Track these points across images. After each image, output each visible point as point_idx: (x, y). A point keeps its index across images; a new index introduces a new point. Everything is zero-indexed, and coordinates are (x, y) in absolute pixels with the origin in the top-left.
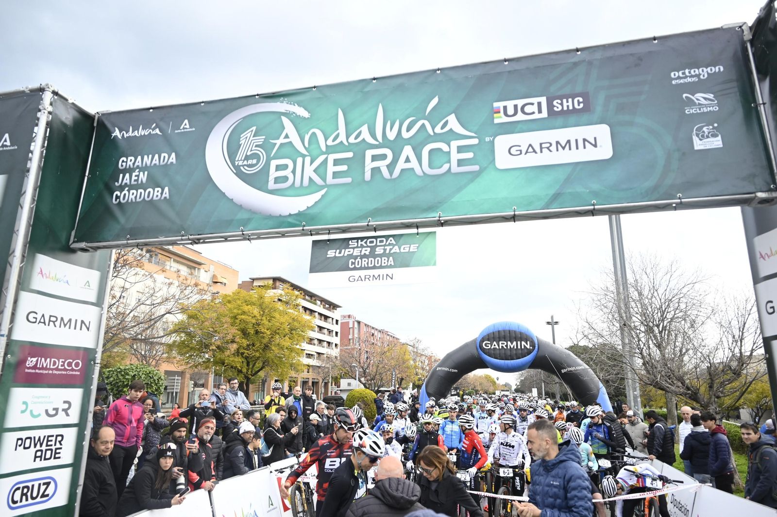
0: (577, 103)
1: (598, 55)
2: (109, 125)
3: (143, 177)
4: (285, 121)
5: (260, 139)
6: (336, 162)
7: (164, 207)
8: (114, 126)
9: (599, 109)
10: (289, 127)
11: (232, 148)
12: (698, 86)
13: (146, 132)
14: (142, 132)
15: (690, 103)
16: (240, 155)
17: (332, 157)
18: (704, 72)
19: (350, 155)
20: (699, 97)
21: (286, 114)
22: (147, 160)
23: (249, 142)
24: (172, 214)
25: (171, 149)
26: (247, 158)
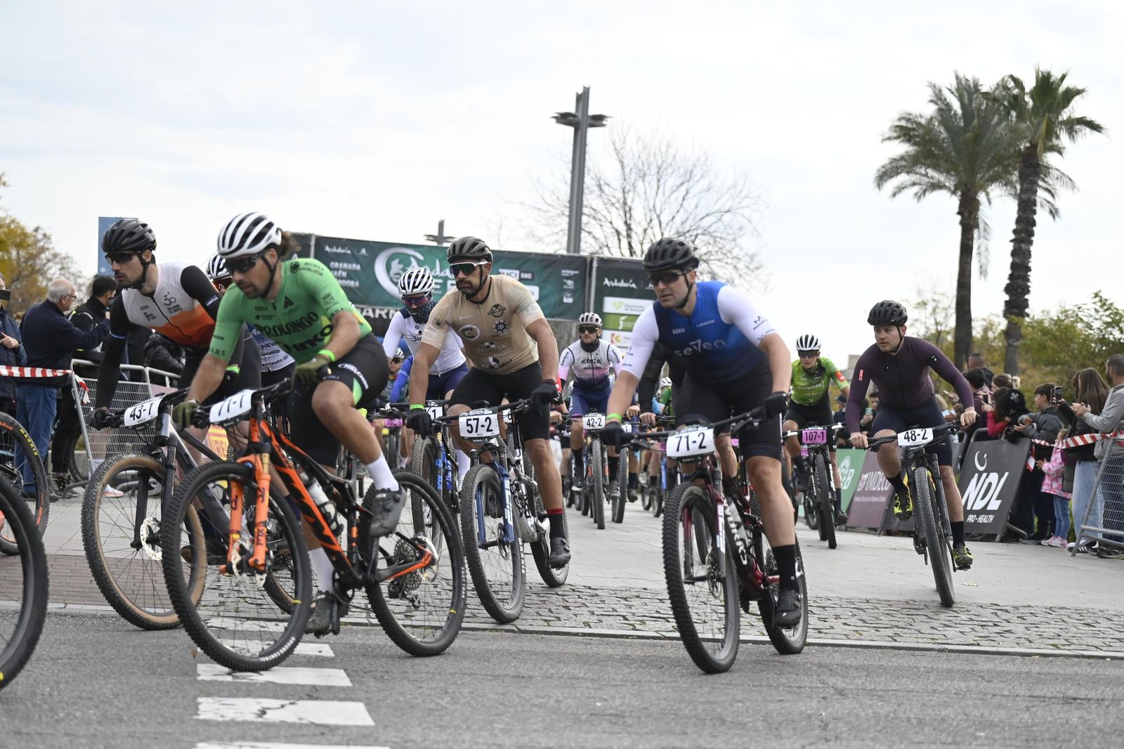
0: (528, 276)
1: (539, 258)
2: (323, 243)
3: (344, 274)
4: (413, 260)
5: (401, 266)
6: (436, 284)
7: (357, 291)
8: (326, 244)
9: (536, 280)
10: (414, 262)
11: (388, 268)
12: (569, 278)
13: (343, 251)
14: (340, 250)
15: (565, 284)
16: (392, 272)
17: (435, 281)
18: (572, 273)
19: (441, 281)
20: (570, 283)
21: (414, 257)
22: (345, 266)
23: (396, 265)
24: (361, 295)
25: (357, 263)
26: (396, 274)
